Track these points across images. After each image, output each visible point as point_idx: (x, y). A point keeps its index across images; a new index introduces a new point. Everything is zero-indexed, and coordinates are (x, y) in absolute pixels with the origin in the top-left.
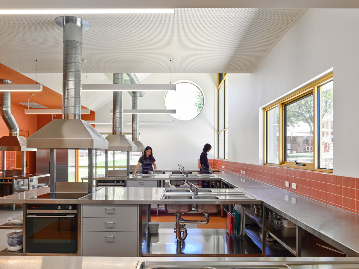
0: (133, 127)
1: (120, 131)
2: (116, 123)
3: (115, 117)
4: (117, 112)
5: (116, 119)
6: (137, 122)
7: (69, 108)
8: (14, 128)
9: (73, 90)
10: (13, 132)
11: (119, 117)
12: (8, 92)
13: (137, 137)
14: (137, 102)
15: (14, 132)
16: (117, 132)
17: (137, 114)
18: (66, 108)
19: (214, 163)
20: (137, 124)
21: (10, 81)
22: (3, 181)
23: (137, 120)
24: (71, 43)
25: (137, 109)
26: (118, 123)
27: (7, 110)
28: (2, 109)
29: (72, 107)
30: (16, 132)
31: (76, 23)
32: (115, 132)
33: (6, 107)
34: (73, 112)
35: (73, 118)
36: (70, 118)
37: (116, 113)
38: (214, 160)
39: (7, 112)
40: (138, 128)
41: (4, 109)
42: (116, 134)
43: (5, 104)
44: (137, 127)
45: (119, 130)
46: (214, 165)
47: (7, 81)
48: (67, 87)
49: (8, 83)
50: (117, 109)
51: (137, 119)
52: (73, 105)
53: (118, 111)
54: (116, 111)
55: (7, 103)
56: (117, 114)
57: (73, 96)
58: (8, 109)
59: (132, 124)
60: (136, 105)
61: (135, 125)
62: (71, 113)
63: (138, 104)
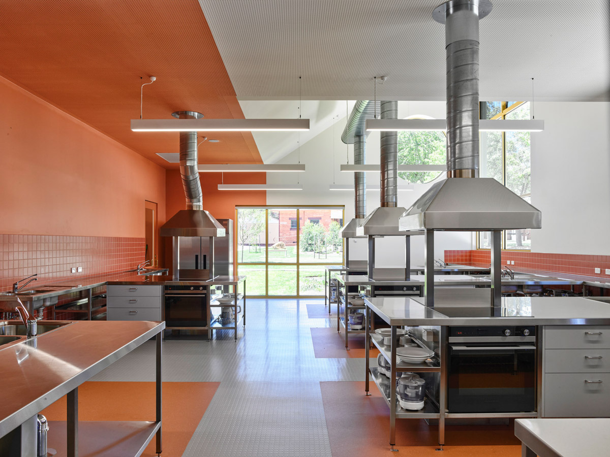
0: (358, 194)
1: (394, 200)
2: (387, 187)
3: (386, 177)
4: (389, 168)
5: (388, 181)
6: (363, 186)
7: (464, 159)
8: (196, 197)
9: (470, 128)
10: (194, 204)
11: (392, 176)
12: (193, 133)
13: (364, 212)
14: (363, 152)
15: (196, 204)
16: (389, 203)
17: (363, 173)
18: (457, 160)
19: (470, 256)
20: (363, 189)
21: (197, 113)
22: (192, 288)
23: (363, 183)
24: (471, 44)
25: (363, 163)
26: (391, 188)
27: (192, 165)
28: (186, 164)
29: (468, 157)
30: (198, 204)
31: (472, 9)
32: (386, 203)
33: (191, 160)
34: (470, 166)
35: (470, 176)
36: (464, 175)
37: (388, 170)
38: (471, 252)
39: (192, 167)
40: (365, 196)
41: (188, 164)
42: (387, 206)
43: (191, 154)
44: (363, 195)
45: (392, 199)
46: (470, 260)
47: (192, 114)
48: (458, 124)
49: (193, 117)
50: (389, 163)
51: (363, 181)
52: (470, 154)
53: (391, 167)
54: (387, 167)
55: (192, 152)
56: (389, 172)
57: (471, 138)
58: (194, 163)
59: (354, 190)
60: (361, 157)
61: (361, 192)
62: (467, 167)
63: (365, 155)
